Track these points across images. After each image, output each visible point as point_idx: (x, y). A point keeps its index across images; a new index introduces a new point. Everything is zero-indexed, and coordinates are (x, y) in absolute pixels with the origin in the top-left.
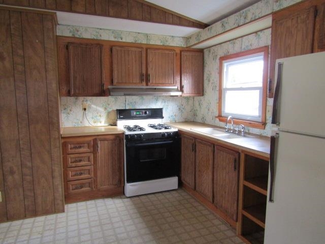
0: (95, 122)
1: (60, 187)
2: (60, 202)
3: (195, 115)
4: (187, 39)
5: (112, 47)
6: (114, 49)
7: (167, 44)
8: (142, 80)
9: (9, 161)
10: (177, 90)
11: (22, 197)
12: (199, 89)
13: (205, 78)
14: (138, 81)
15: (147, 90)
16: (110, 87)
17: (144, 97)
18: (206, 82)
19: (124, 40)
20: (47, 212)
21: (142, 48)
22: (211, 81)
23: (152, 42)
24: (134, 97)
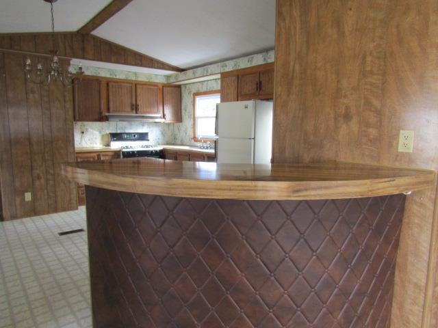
0: (91, 143)
1: (75, 190)
2: (75, 202)
3: (175, 138)
4: (168, 77)
5: (109, 82)
6: (110, 84)
7: (151, 80)
8: (132, 109)
9: (37, 169)
10: (161, 117)
11: (46, 197)
12: (178, 117)
13: (183, 108)
14: (129, 109)
15: (136, 117)
16: (107, 114)
17: (133, 123)
18: (183, 111)
19: (117, 77)
20: (64, 210)
21: (132, 84)
22: (187, 111)
23: (140, 79)
24: (124, 123)
